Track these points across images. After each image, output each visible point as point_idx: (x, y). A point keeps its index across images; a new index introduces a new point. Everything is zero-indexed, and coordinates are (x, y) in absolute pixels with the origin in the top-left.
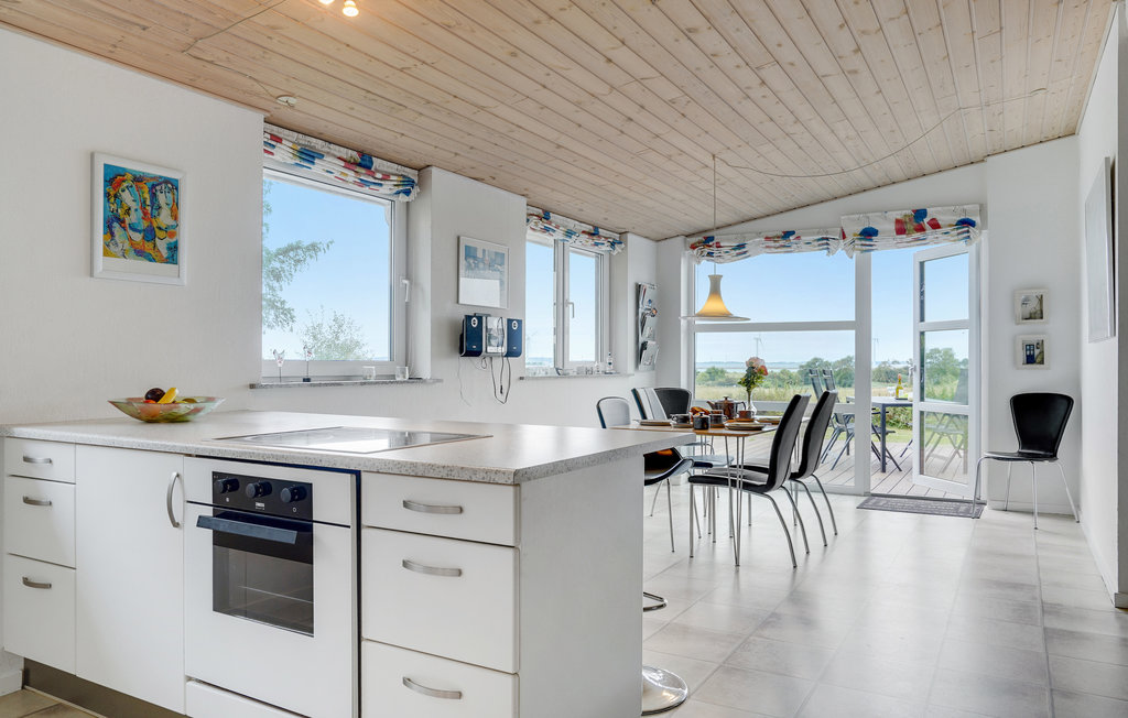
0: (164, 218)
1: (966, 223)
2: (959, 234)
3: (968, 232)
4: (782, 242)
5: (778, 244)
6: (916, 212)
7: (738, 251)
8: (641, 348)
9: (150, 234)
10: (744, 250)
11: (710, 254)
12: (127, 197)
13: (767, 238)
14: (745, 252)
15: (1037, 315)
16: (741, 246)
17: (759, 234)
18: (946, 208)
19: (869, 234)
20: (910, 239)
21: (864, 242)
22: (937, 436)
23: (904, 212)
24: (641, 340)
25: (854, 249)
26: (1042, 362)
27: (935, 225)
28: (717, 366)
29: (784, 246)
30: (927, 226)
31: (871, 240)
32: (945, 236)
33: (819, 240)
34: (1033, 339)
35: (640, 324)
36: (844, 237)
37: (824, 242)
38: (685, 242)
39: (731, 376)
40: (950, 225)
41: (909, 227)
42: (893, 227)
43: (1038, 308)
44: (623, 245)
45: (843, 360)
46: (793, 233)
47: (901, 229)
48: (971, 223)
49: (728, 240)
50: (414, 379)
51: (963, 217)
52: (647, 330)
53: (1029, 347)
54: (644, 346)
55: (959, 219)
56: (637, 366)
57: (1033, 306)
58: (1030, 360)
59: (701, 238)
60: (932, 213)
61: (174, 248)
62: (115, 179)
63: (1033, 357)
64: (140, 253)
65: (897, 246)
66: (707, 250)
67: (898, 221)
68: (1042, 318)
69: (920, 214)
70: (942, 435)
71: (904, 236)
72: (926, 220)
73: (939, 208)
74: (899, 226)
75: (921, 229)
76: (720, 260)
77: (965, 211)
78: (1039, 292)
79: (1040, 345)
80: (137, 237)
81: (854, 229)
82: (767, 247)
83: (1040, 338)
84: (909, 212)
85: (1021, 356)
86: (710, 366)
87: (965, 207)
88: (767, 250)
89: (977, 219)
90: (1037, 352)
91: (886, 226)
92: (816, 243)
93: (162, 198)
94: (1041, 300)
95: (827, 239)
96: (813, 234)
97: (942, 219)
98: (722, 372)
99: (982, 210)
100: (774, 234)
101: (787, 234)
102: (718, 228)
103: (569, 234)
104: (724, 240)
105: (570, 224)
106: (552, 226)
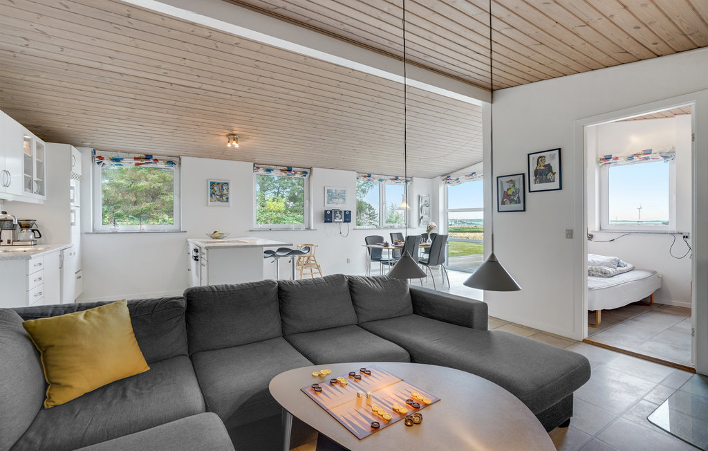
0: (225, 192)
4: (471, 177)
5: (469, 178)
8: (420, 219)
9: (221, 196)
12: (216, 188)
13: (466, 176)
14: (459, 182)
16: (458, 179)
17: (464, 174)
24: (421, 215)
29: (471, 179)
35: (421, 209)
38: (442, 178)
46: (475, 173)
50: (309, 229)
52: (423, 212)
54: (422, 217)
56: (419, 225)
59: (446, 177)
61: (227, 199)
62: (213, 184)
64: (219, 201)
66: (448, 181)
76: (451, 184)
80: (218, 197)
82: (466, 179)
93: (224, 187)
100: (469, 174)
101: (472, 174)
102: (452, 173)
103: (381, 180)
104: (453, 177)
105: (383, 177)
106: (371, 179)
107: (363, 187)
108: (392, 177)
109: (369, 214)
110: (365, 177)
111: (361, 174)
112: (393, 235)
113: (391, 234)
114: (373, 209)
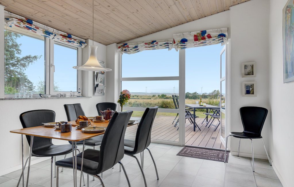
1: (222, 35)
2: (219, 40)
3: (223, 39)
4: (151, 45)
5: (150, 46)
6: (202, 31)
7: (135, 49)
8: (95, 87)
10: (137, 48)
11: (125, 50)
13: (146, 44)
14: (138, 49)
15: (251, 73)
16: (136, 47)
17: (143, 42)
18: (214, 30)
19: (184, 41)
20: (199, 43)
21: (182, 44)
22: (213, 118)
23: (197, 32)
24: (96, 83)
25: (178, 47)
26: (253, 93)
27: (209, 37)
28: (164, 94)
29: (152, 47)
30: (206, 37)
31: (185, 43)
32: (213, 41)
33: (165, 44)
34: (249, 83)
35: (95, 77)
36: (175, 43)
37: (167, 45)
38: (117, 45)
39: (167, 96)
40: (215, 37)
41: (199, 38)
42: (193, 38)
43: (251, 70)
44: (86, 44)
45: (194, 93)
46: (156, 41)
47: (196, 39)
48: (224, 36)
49: (132, 45)
51: (220, 33)
52: (99, 79)
53: (247, 87)
54: (97, 85)
55: (219, 34)
56: (94, 94)
57: (249, 69)
58: (248, 92)
59: (122, 44)
60: (208, 32)
63: (249, 91)
65: (195, 46)
66: (124, 49)
67: (195, 36)
68: (253, 74)
69: (204, 32)
70: (214, 118)
71: (197, 41)
72: (206, 35)
73: (211, 30)
74: (196, 38)
75: (204, 38)
76: (129, 52)
77: (221, 31)
78: (251, 63)
79: (252, 86)
81: (178, 39)
82: (146, 47)
83: (252, 83)
84: (199, 32)
85: (244, 91)
86: (162, 94)
87: (222, 29)
88: (146, 48)
89: (226, 34)
90: (251, 89)
91: (191, 38)
92: (164, 45)
94: (252, 67)
95: (168, 43)
96: (163, 41)
97: (212, 34)
98: (165, 95)
99: (228, 30)
100: (149, 42)
101: (153, 42)
102: (129, 40)
103: (48, 33)
104: (131, 45)
105: (51, 30)
106: (33, 27)
107: (22, 62)
108: (63, 33)
109: (28, 87)
110: (22, 21)
111: (13, 15)
112: (69, 108)
113: (66, 106)
114: (31, 83)
